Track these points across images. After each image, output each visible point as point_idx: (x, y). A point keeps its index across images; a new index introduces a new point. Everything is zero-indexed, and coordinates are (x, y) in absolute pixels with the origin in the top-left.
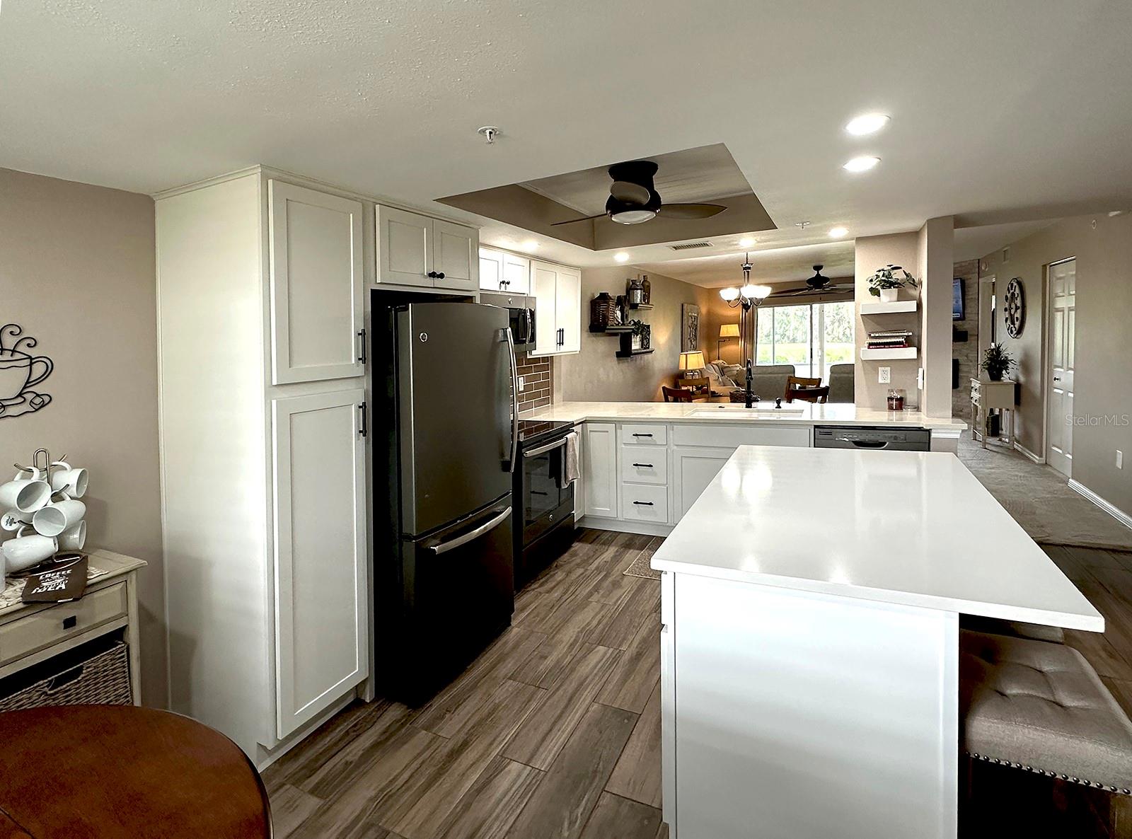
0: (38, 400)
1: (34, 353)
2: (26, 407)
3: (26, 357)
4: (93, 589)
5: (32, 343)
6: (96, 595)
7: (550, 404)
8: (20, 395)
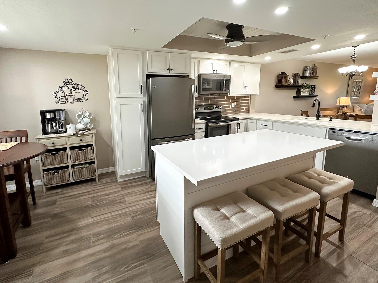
0: (85, 99)
1: (84, 90)
2: (83, 100)
3: (83, 90)
4: (85, 135)
5: (84, 88)
6: (87, 136)
7: (249, 113)
8: (82, 98)
